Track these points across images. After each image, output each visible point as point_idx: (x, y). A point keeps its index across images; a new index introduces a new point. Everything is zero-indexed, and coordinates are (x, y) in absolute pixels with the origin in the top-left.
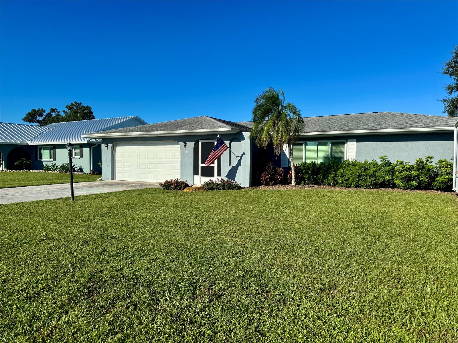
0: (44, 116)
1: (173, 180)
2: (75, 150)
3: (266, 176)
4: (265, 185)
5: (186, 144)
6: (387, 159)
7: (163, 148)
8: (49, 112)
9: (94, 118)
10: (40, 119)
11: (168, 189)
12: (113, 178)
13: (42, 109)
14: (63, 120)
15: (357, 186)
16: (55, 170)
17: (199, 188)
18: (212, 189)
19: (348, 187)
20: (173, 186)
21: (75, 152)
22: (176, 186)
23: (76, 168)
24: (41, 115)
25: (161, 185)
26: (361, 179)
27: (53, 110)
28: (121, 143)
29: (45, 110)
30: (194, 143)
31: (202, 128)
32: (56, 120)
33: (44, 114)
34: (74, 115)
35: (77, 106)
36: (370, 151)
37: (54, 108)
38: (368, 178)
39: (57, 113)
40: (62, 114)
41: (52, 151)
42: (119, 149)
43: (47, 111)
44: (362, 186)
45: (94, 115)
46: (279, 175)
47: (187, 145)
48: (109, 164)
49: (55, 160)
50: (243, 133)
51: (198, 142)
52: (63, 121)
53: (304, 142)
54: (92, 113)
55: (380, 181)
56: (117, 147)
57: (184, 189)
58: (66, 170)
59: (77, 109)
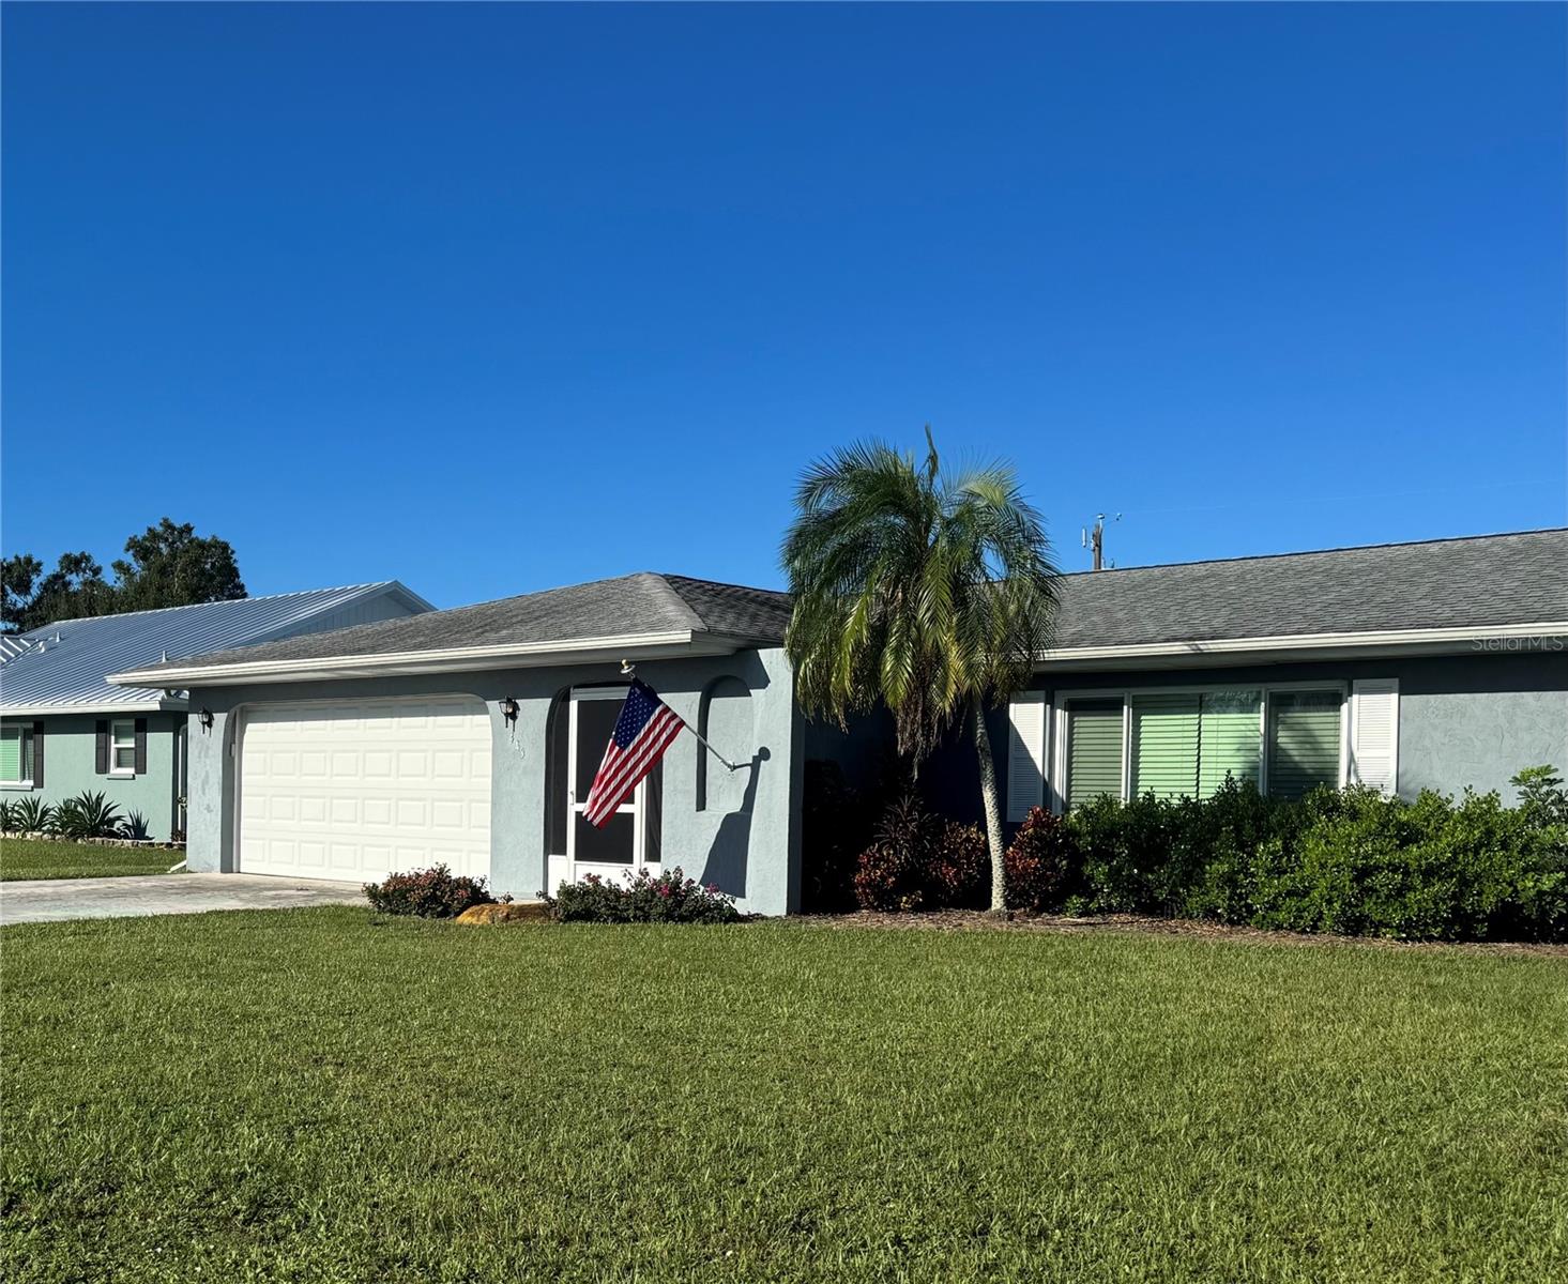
0: (35, 591)
1: (423, 873)
2: (116, 742)
3: (876, 864)
4: (871, 907)
5: (516, 707)
6: (1556, 787)
7: (390, 728)
8: (58, 569)
9: (245, 596)
10: (20, 601)
11: (397, 913)
12: (228, 865)
13: (29, 560)
14: (112, 603)
15: (1355, 926)
16: (33, 829)
17: (525, 912)
18: (587, 915)
19: (1304, 932)
20: (413, 898)
21: (119, 750)
22: (426, 899)
23: (119, 818)
24: (23, 587)
25: (372, 892)
26: (1372, 890)
27: (74, 563)
28: (265, 705)
29: (39, 564)
30: (550, 700)
31: (576, 634)
32: (83, 606)
33: (37, 581)
34: (156, 579)
35: (174, 542)
36: (1478, 743)
37: (76, 553)
38: (1417, 882)
39: (89, 575)
40: (110, 577)
41: (30, 743)
42: (258, 734)
43: (50, 568)
44: (1381, 924)
45: (242, 580)
46: (953, 863)
47: (520, 714)
48: (215, 797)
49: (39, 783)
50: (762, 653)
51: (567, 699)
52: (110, 611)
53: (1127, 693)
54: (234, 573)
55: (1489, 903)
56: (250, 726)
57: (458, 914)
58: (75, 829)
59: (173, 556)
